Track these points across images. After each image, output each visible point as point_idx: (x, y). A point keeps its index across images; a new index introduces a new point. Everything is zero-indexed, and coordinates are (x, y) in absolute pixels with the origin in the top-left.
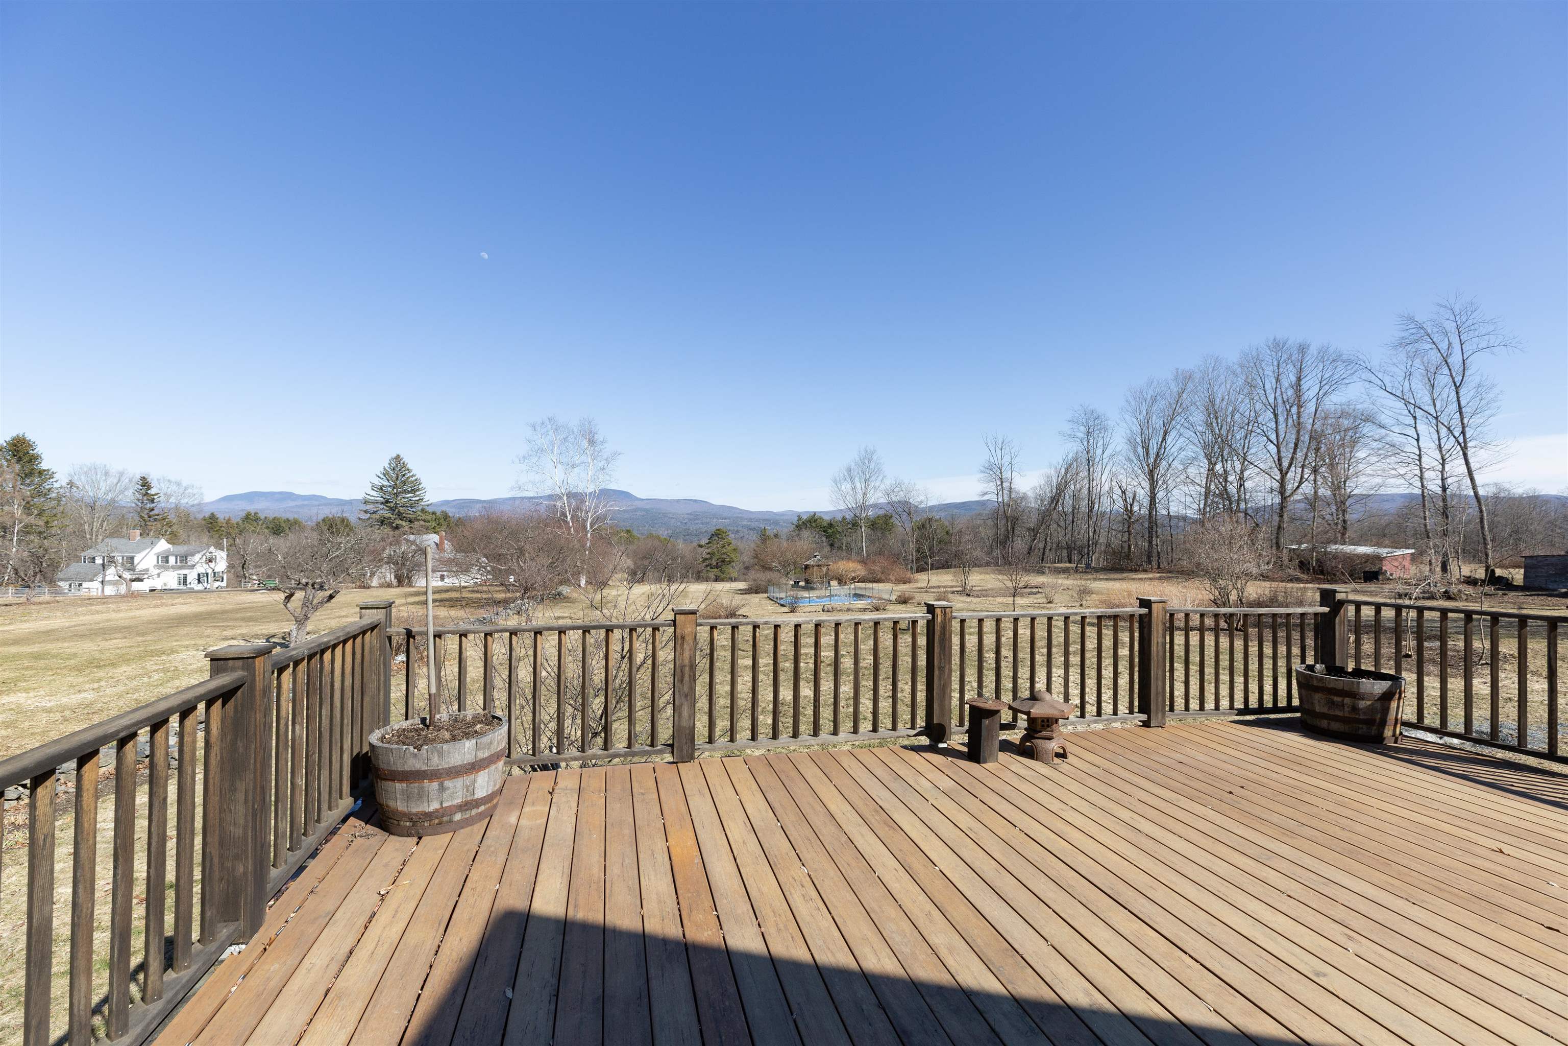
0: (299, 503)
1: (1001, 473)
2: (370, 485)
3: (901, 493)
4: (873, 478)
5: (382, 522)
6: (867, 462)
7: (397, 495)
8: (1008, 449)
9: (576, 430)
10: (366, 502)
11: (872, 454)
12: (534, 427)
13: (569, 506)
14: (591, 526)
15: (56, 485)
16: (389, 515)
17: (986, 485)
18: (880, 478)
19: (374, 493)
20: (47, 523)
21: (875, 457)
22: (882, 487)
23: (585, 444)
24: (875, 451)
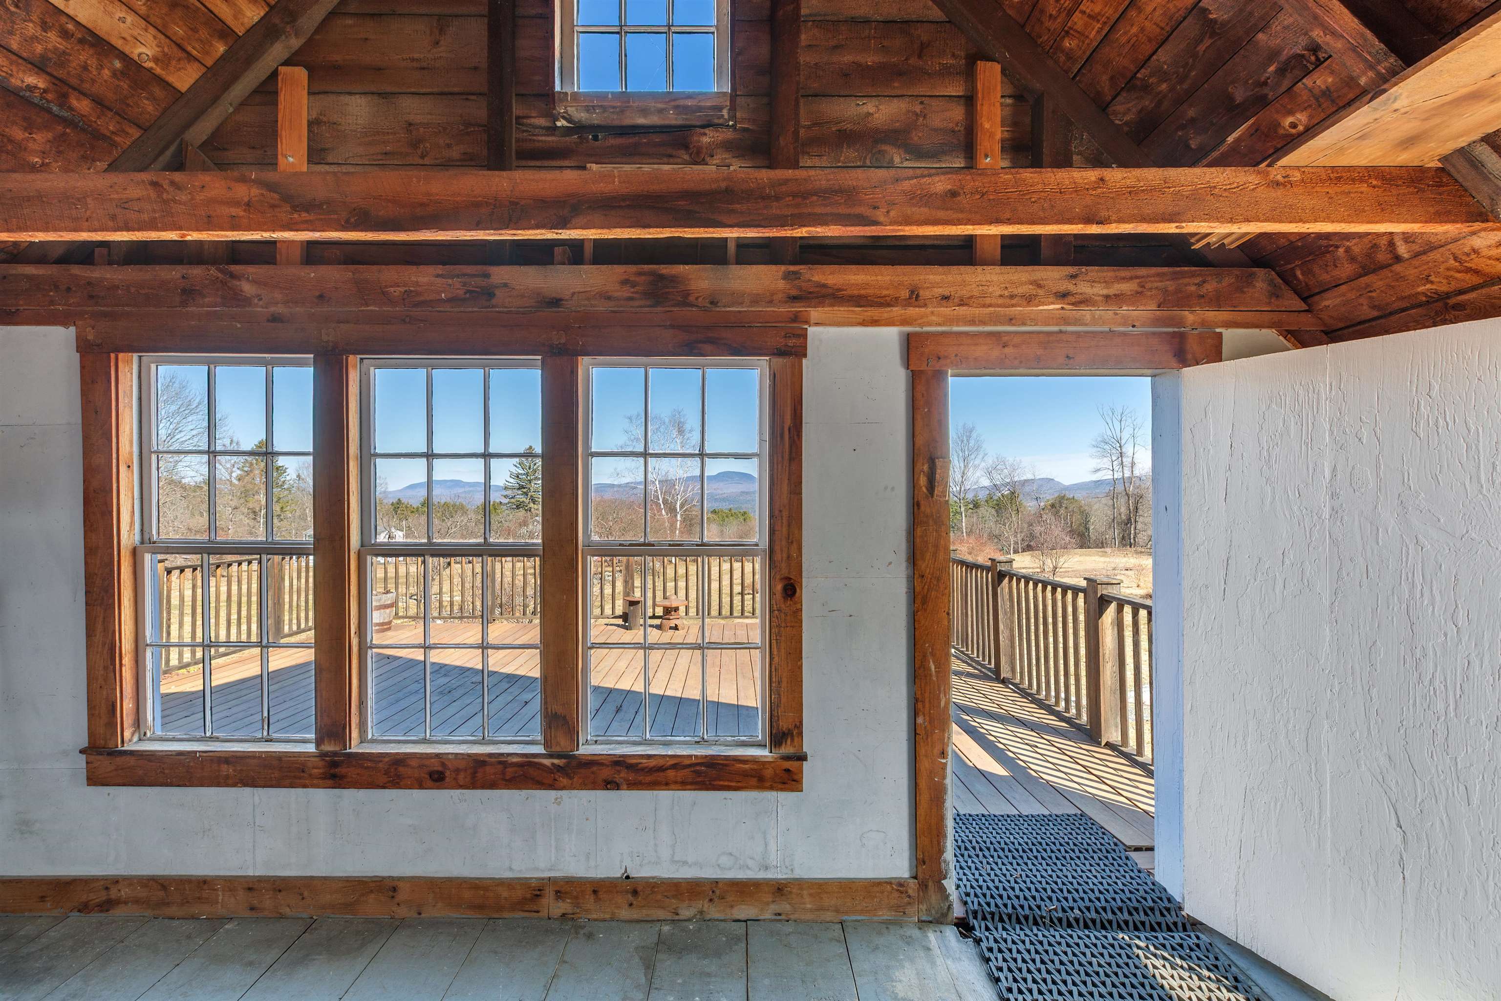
0: (467, 489)
1: (1120, 447)
2: (509, 473)
3: (1005, 471)
4: (973, 456)
5: (518, 507)
6: (965, 439)
7: (530, 481)
8: (1129, 420)
9: (667, 420)
10: (506, 488)
11: (971, 432)
12: (630, 418)
13: (661, 489)
14: (681, 508)
15: (288, 478)
16: (524, 499)
17: (1099, 461)
18: (980, 456)
19: (512, 480)
20: (282, 508)
21: (974, 435)
22: (983, 464)
23: (675, 433)
24: (974, 427)
